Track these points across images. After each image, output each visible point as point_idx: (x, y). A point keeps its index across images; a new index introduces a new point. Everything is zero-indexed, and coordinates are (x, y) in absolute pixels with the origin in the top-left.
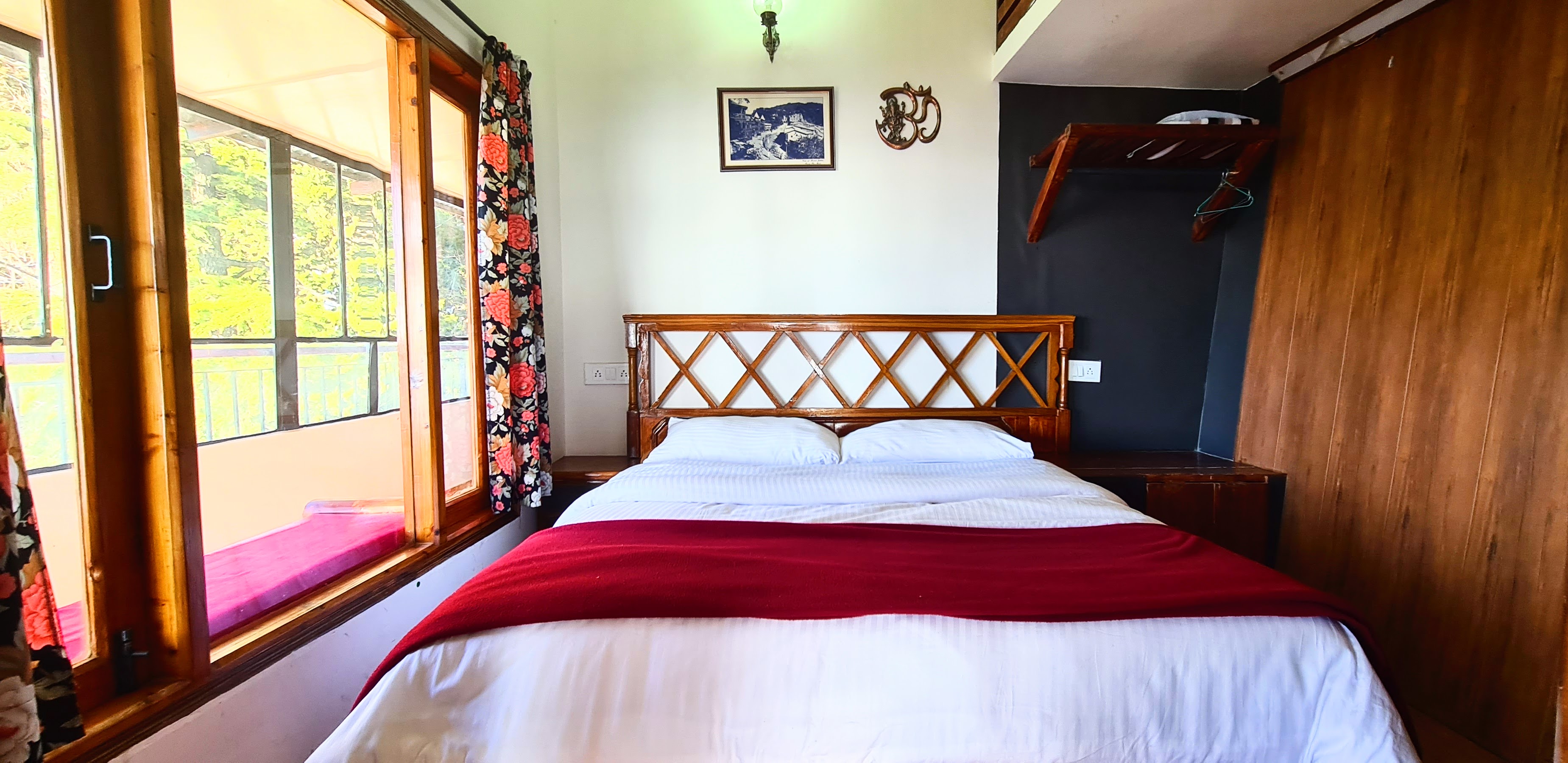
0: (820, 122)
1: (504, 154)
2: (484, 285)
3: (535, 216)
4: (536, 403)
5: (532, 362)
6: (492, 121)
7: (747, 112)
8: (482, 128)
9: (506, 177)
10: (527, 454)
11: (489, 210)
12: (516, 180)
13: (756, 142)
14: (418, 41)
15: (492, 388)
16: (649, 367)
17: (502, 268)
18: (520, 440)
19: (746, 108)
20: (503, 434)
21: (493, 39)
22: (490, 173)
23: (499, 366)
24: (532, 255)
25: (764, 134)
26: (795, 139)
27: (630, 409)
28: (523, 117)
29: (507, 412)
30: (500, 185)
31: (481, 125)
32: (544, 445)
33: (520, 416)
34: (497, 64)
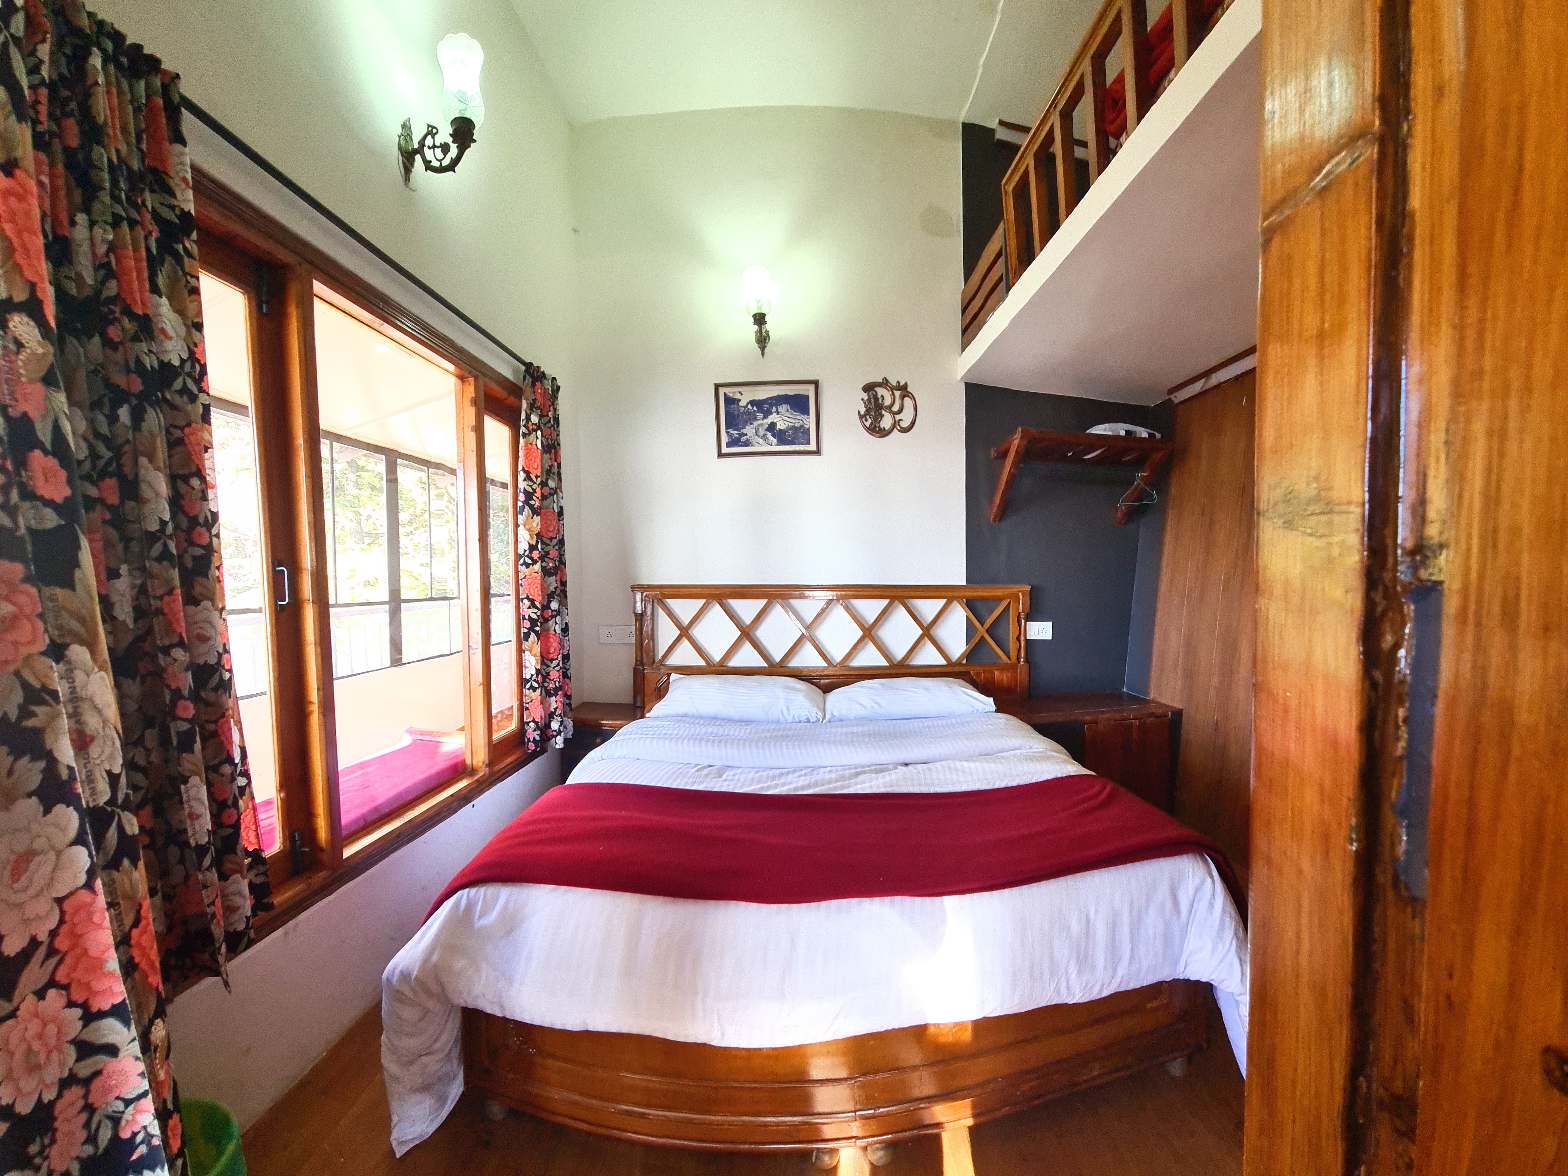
0: (806, 412)
1: (538, 460)
2: (522, 569)
3: (561, 507)
4: (561, 665)
5: (558, 630)
6: (530, 434)
7: (741, 404)
8: (522, 440)
9: (539, 479)
10: (554, 705)
11: (527, 507)
12: (547, 479)
13: (749, 430)
14: (476, 378)
15: (527, 653)
16: (653, 629)
17: (536, 555)
18: (548, 693)
19: (740, 400)
20: (534, 689)
21: (531, 364)
22: (528, 478)
23: (532, 634)
24: (559, 540)
25: (756, 423)
26: (783, 427)
27: (636, 665)
28: (553, 426)
29: (538, 672)
30: (534, 487)
31: (521, 438)
32: (568, 696)
33: (548, 674)
34: (533, 385)
